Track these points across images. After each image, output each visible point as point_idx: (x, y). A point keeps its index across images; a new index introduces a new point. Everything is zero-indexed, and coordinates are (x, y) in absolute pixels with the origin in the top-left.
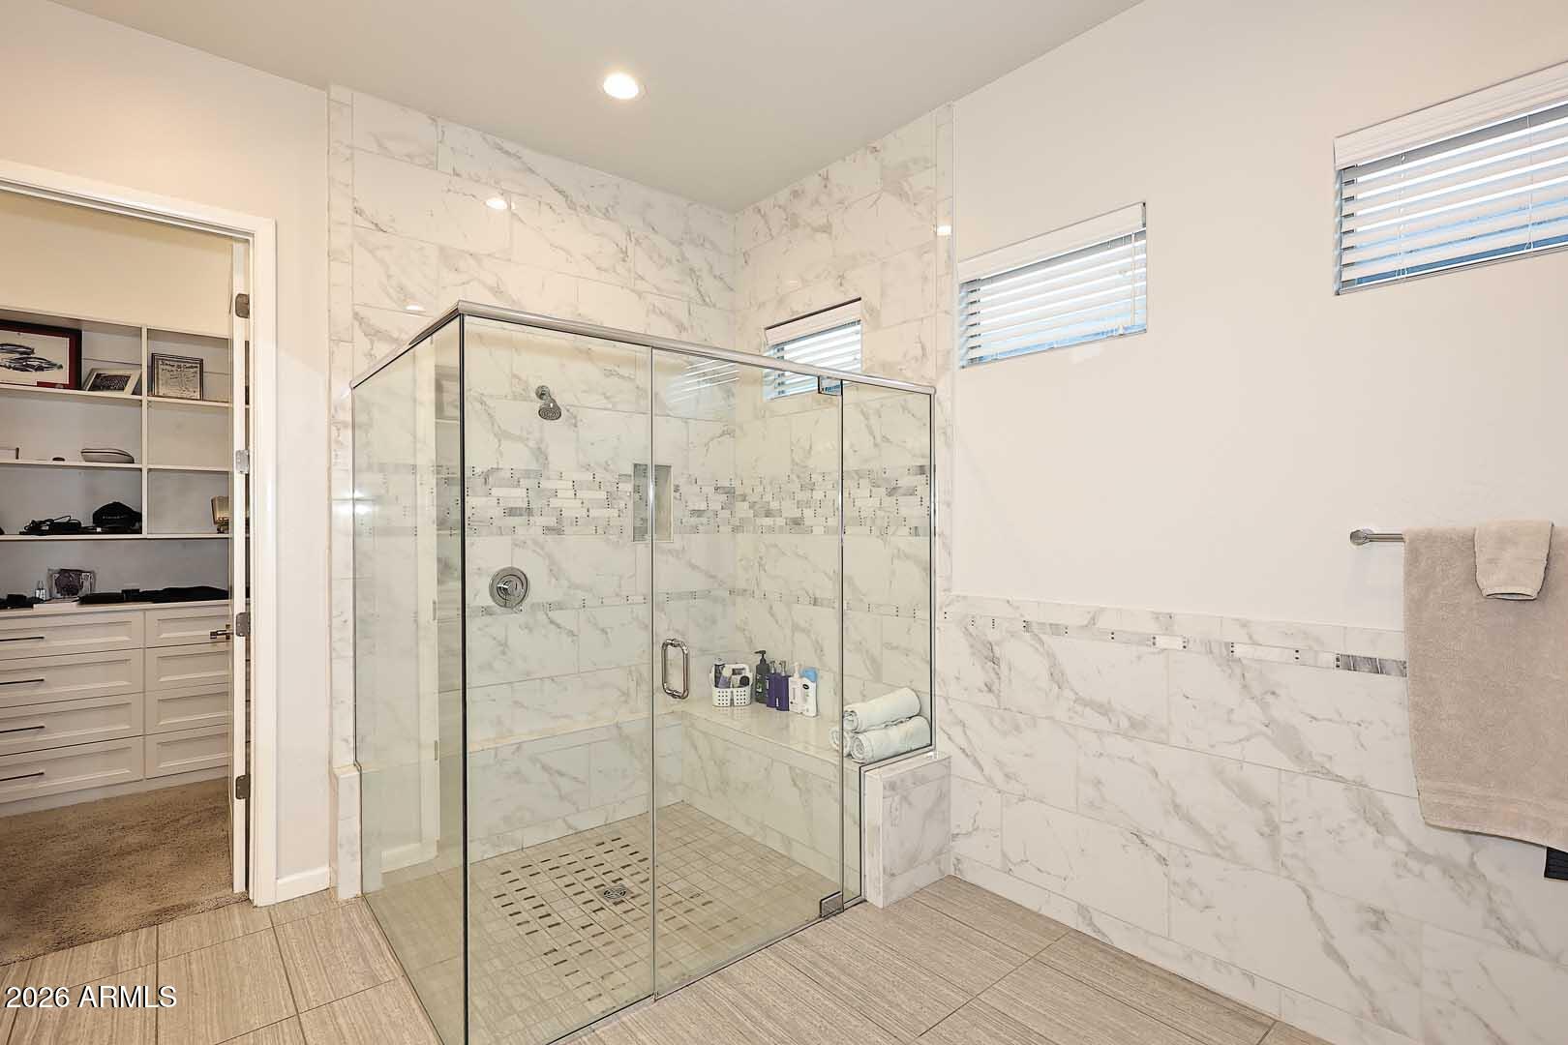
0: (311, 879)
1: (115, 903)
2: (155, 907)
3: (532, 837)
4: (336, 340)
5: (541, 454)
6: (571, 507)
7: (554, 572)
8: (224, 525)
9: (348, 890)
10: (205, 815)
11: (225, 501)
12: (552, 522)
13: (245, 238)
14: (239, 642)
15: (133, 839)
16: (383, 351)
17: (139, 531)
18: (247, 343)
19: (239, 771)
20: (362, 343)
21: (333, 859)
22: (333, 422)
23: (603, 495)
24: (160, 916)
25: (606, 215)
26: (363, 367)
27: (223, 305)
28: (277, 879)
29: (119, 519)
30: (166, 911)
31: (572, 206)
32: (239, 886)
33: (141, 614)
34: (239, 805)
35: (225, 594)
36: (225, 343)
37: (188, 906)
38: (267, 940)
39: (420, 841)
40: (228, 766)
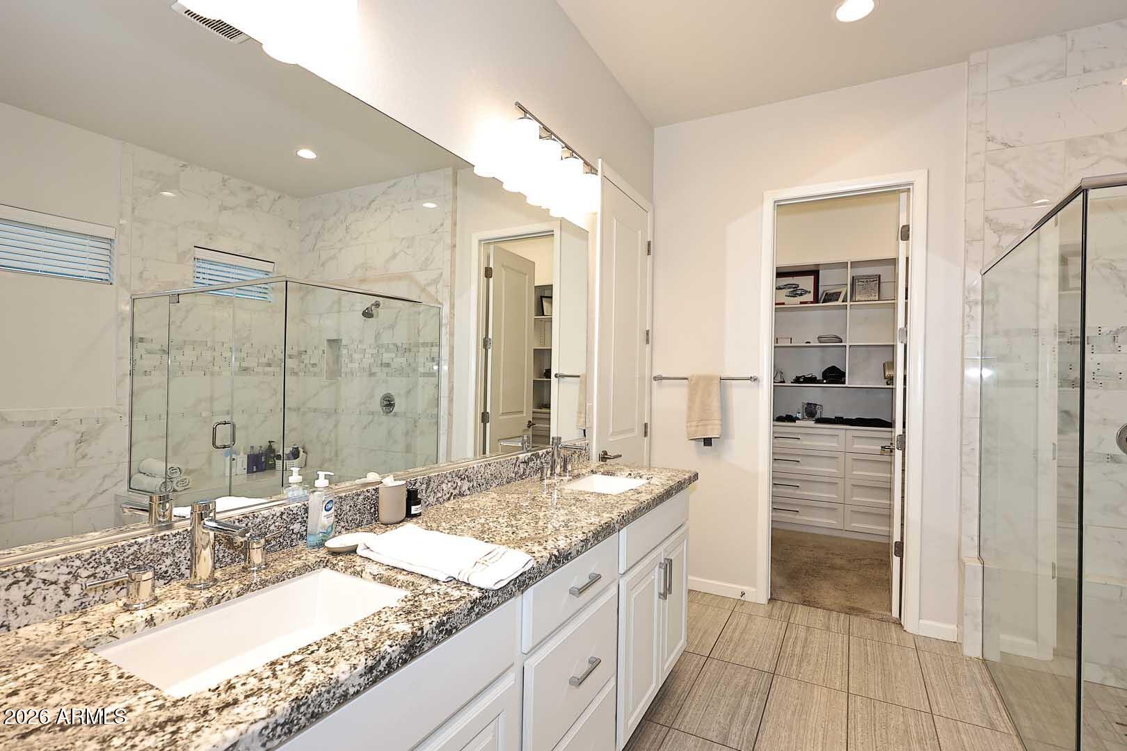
0: (944, 630)
1: (828, 593)
2: (848, 604)
4: (970, 241)
8: (891, 380)
9: (972, 649)
10: (876, 562)
11: (891, 365)
13: (907, 189)
14: (898, 453)
15: (838, 561)
16: (1009, 240)
17: (844, 383)
18: (907, 258)
19: (897, 538)
20: (991, 238)
21: (960, 623)
22: (967, 302)
24: (851, 611)
26: (992, 257)
27: (893, 236)
28: (919, 619)
29: (834, 375)
30: (853, 609)
32: (895, 614)
33: (844, 431)
34: (896, 560)
35: (890, 425)
36: (893, 262)
37: (866, 612)
38: (912, 655)
39: (1037, 641)
40: (890, 536)
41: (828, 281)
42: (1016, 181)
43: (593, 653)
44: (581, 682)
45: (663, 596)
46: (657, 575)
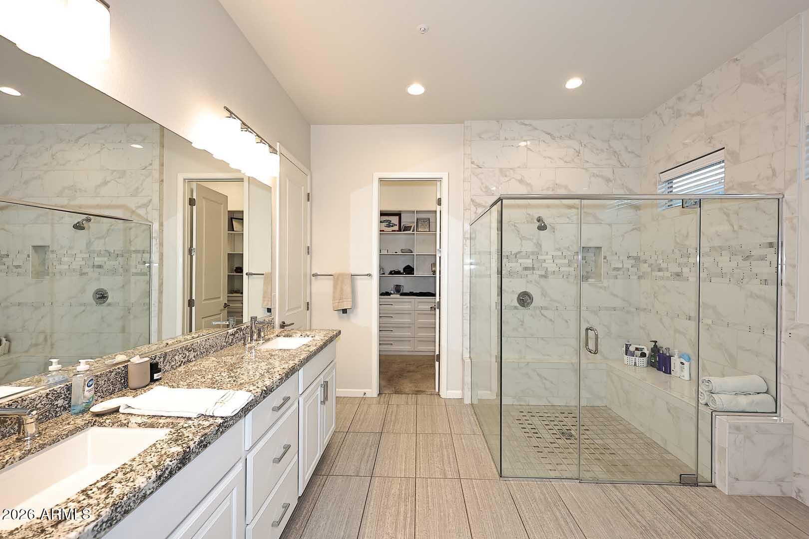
0: (455, 394)
1: (408, 386)
2: (416, 389)
3: (533, 402)
4: (465, 210)
5: (539, 245)
6: (552, 267)
7: (544, 294)
8: (434, 272)
9: (467, 401)
10: (429, 366)
11: (434, 265)
12: (543, 273)
14: (437, 310)
15: (412, 368)
16: (480, 211)
17: (414, 274)
18: (440, 211)
19: (437, 353)
20: (473, 208)
21: (463, 389)
22: (464, 237)
23: (566, 261)
24: (418, 392)
25: (570, 137)
26: (474, 217)
27: (435, 202)
28: (447, 390)
29: (409, 270)
30: (419, 391)
31: (553, 138)
32: (437, 390)
33: (414, 300)
34: (437, 363)
35: (434, 295)
36: (435, 212)
37: (424, 392)
38: (444, 409)
39: (491, 391)
40: (435, 352)
41: (405, 221)
42: (482, 183)
43: (286, 443)
44: (280, 460)
45: (323, 402)
46: (319, 392)
